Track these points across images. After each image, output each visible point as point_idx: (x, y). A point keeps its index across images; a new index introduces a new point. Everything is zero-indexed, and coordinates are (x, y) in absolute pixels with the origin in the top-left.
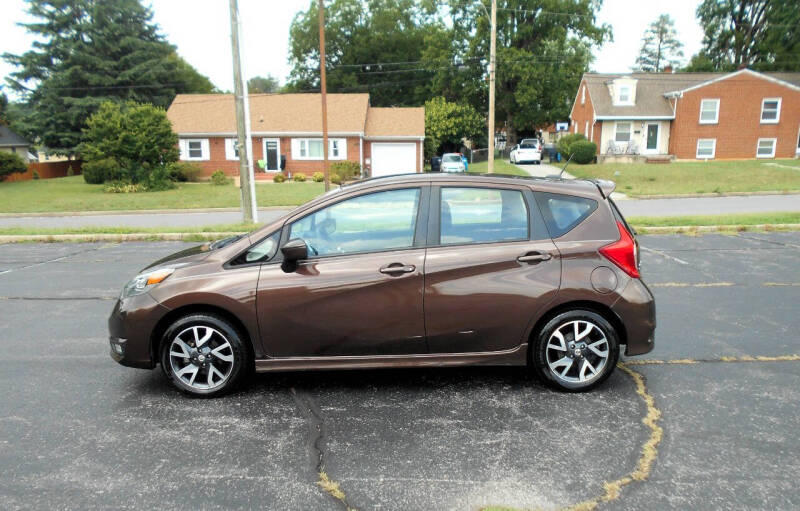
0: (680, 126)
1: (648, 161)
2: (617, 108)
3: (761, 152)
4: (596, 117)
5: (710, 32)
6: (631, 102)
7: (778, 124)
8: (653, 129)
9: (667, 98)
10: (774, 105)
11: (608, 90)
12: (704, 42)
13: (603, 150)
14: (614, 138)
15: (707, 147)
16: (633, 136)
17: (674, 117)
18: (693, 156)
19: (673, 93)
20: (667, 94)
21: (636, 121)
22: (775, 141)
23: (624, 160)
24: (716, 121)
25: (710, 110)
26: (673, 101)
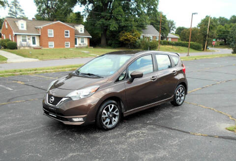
0: (42, 38)
1: (34, 48)
2: (21, 30)
3: (66, 46)
4: (14, 33)
5: (40, 8)
6: (25, 29)
7: (69, 38)
8: (34, 38)
9: (36, 28)
10: (67, 32)
11: (16, 24)
12: (37, 11)
13: (18, 45)
14: (21, 41)
15: (52, 44)
16: (27, 40)
17: (40, 34)
18: (48, 47)
19: (39, 27)
20: (36, 27)
21: (28, 35)
22: (69, 43)
23: (27, 48)
24: (53, 36)
25: (51, 33)
26: (39, 29)
